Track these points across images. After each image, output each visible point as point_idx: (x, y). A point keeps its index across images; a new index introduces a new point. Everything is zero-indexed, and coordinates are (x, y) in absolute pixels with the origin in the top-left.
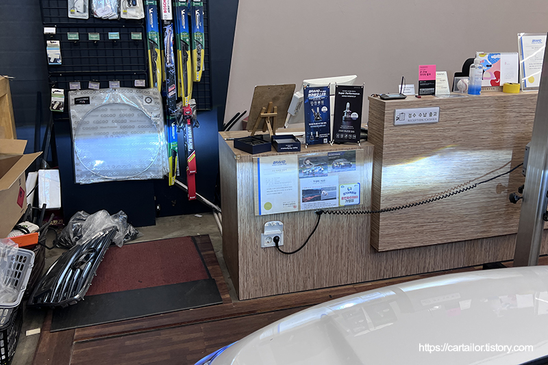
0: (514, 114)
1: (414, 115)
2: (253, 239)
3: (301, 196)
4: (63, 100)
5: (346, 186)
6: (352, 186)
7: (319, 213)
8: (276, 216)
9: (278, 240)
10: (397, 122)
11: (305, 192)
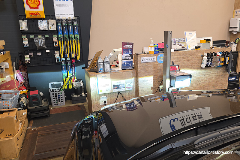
0: (182, 58)
1: (148, 59)
2: (97, 102)
3: (113, 87)
4: (29, 59)
5: (128, 84)
6: (130, 83)
7: (119, 93)
8: (104, 94)
9: (105, 102)
10: (142, 62)
11: (114, 86)
